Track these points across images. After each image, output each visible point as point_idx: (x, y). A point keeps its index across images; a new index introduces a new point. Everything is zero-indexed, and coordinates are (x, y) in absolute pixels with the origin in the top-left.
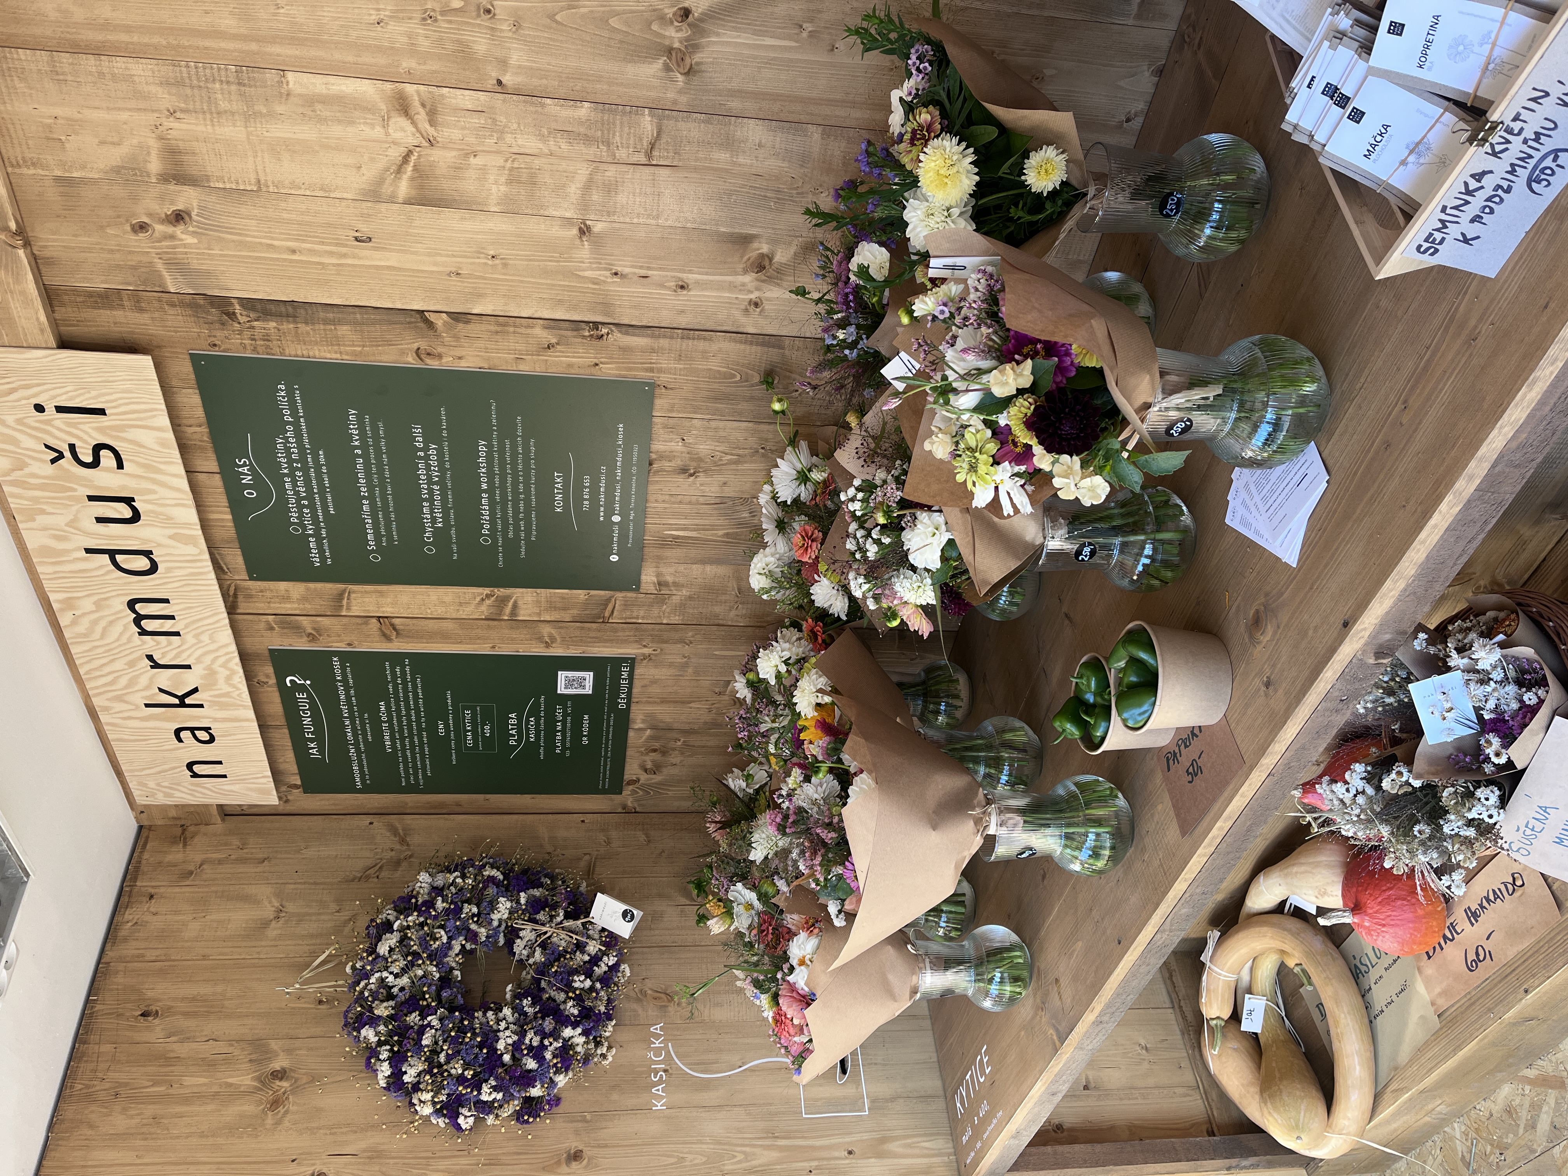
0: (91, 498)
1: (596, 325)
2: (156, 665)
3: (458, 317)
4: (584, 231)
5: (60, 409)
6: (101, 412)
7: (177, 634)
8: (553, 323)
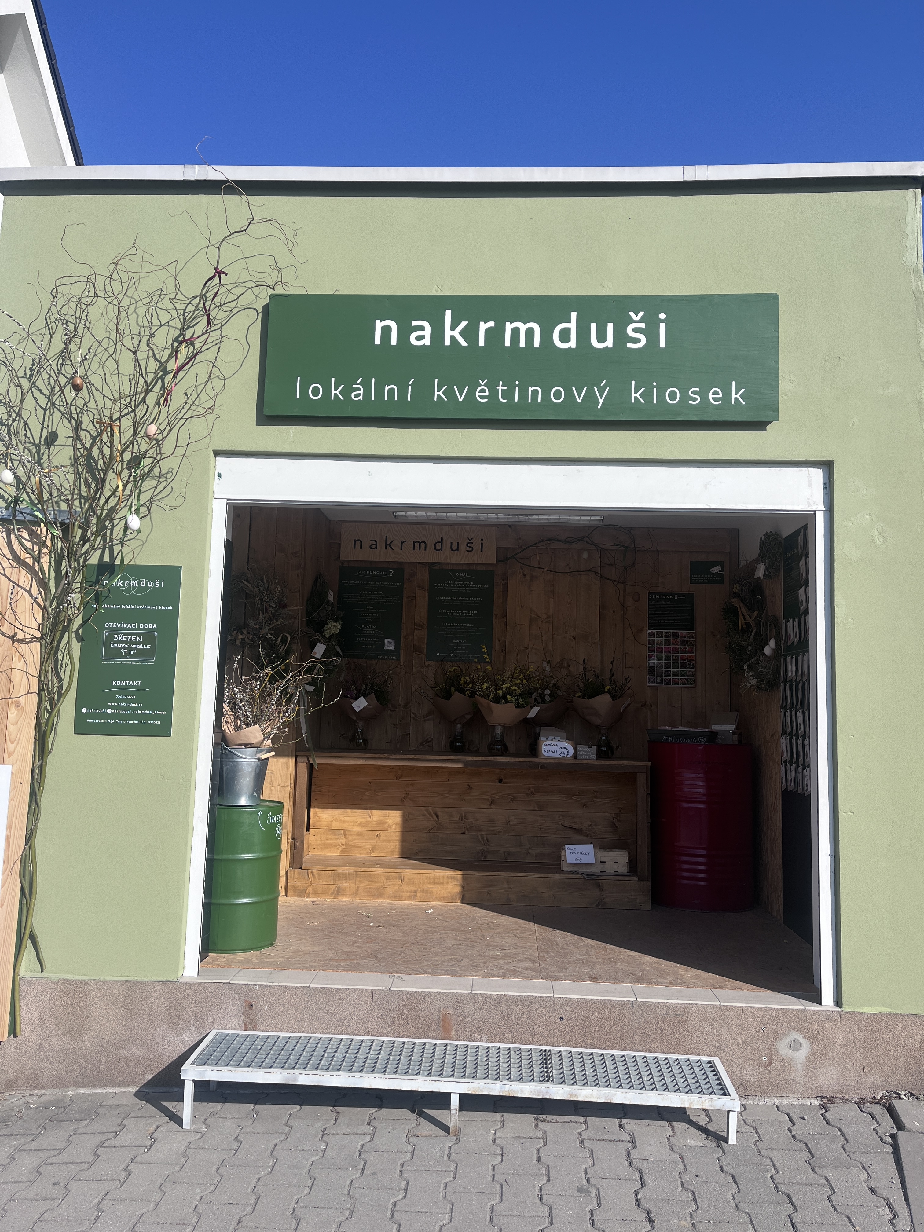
0: (458, 543)
1: (505, 650)
2: (402, 542)
3: (506, 623)
4: (527, 648)
5: (482, 543)
6: (482, 551)
7: (414, 549)
8: (505, 642)
